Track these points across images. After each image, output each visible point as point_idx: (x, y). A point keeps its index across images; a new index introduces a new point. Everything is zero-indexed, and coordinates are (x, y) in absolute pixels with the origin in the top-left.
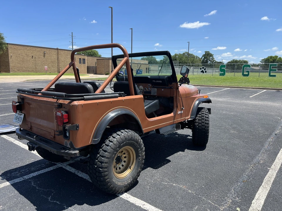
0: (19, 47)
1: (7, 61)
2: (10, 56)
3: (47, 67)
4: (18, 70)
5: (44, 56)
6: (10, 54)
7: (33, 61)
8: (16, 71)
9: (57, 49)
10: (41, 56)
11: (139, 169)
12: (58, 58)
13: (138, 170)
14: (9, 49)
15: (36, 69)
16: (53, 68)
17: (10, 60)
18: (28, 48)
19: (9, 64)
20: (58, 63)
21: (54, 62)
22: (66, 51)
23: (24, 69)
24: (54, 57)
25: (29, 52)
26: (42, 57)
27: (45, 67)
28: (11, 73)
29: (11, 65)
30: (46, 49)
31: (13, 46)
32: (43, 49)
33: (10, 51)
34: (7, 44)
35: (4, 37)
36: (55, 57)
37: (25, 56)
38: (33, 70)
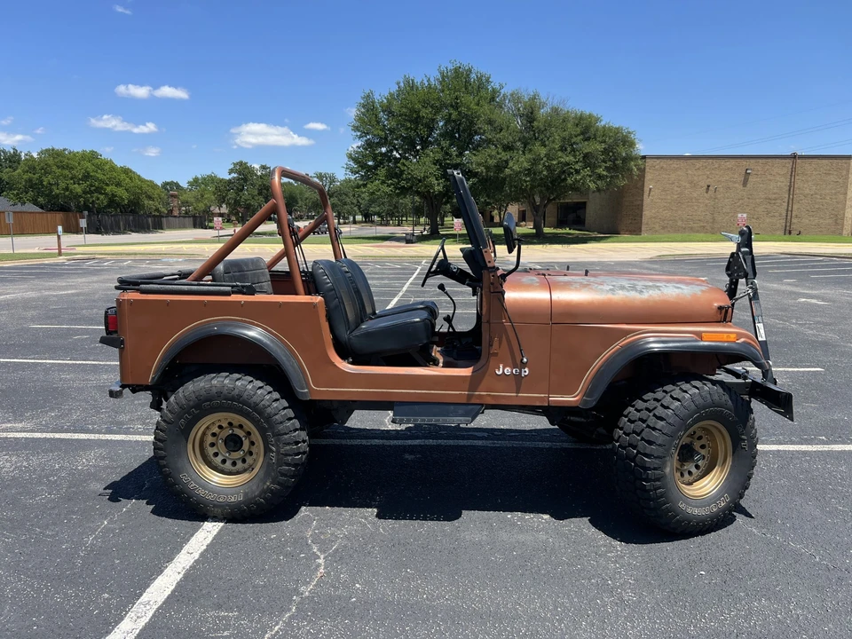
0: (675, 164)
1: (638, 203)
2: (647, 190)
3: (745, 215)
4: (664, 228)
5: (745, 183)
6: (649, 185)
7: (707, 201)
8: (656, 231)
9: (794, 157)
10: (735, 182)
11: (268, 484)
12: (790, 187)
13: (265, 483)
14: (647, 170)
15: (713, 223)
16: (768, 220)
17: (647, 200)
18: (699, 164)
19: (642, 211)
20: (790, 202)
21: (775, 199)
22: (825, 162)
23: (680, 223)
24: (779, 183)
25: (700, 173)
26: (737, 185)
27: (739, 215)
28: (644, 235)
29: (647, 213)
30: (753, 161)
31: (658, 161)
32: (744, 163)
33: (648, 176)
34: (644, 157)
35: (636, 141)
36: (783, 183)
37: (688, 185)
38: (704, 227)
